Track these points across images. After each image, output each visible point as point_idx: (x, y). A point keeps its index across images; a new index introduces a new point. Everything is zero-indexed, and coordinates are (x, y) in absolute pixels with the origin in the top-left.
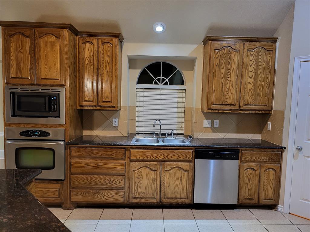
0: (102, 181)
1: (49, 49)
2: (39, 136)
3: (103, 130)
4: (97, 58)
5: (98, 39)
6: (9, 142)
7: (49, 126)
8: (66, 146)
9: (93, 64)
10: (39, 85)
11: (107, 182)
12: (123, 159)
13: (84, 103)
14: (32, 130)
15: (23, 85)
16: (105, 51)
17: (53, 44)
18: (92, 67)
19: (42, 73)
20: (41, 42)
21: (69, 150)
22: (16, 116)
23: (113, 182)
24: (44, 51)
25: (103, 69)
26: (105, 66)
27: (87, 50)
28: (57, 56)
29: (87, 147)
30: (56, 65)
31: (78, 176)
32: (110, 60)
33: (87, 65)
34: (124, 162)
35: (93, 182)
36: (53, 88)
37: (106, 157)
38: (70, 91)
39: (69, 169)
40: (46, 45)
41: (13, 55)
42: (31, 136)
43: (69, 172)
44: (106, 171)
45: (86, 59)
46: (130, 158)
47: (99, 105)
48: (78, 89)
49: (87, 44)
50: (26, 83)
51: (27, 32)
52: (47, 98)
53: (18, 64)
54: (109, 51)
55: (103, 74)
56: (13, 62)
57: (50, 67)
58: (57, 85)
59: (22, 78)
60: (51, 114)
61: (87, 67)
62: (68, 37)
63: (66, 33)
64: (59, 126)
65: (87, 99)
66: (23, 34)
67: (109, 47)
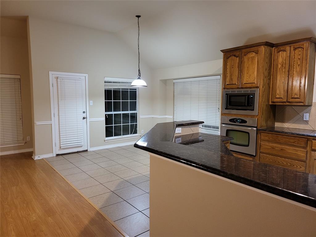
0: (285, 163)
1: (250, 63)
2: (240, 123)
3: (293, 123)
4: (289, 63)
5: (290, 47)
6: (224, 125)
7: (247, 116)
8: (258, 131)
9: (285, 68)
10: (242, 88)
11: (289, 164)
12: (305, 148)
13: (275, 100)
14: (236, 118)
15: (233, 89)
16: (296, 56)
17: (253, 58)
18: (284, 70)
19: (245, 80)
20: (245, 59)
21: (259, 134)
22: (228, 109)
23: (294, 166)
24: (247, 65)
25: (294, 71)
26: (295, 68)
27: (281, 57)
28: (255, 67)
29: (273, 134)
30: (254, 73)
31: (265, 155)
32: (300, 62)
33: (279, 69)
34: (306, 150)
35: (277, 162)
36: (251, 89)
37: (289, 143)
38: (263, 91)
39: (259, 149)
40: (248, 60)
41: (228, 70)
42: (235, 122)
43: (259, 150)
44: (289, 156)
45: (279, 64)
46: (312, 148)
47: (288, 101)
48: (271, 89)
49: (280, 52)
50: (234, 87)
51: (237, 53)
52: (247, 97)
53: (231, 75)
54: (300, 55)
55: (293, 75)
56: (228, 75)
57: (250, 75)
58: (254, 87)
59: (232, 84)
60: (248, 108)
61: (279, 71)
62: (264, 51)
63: (263, 49)
64: (253, 116)
65: (278, 96)
66: (235, 56)
67: (300, 51)
